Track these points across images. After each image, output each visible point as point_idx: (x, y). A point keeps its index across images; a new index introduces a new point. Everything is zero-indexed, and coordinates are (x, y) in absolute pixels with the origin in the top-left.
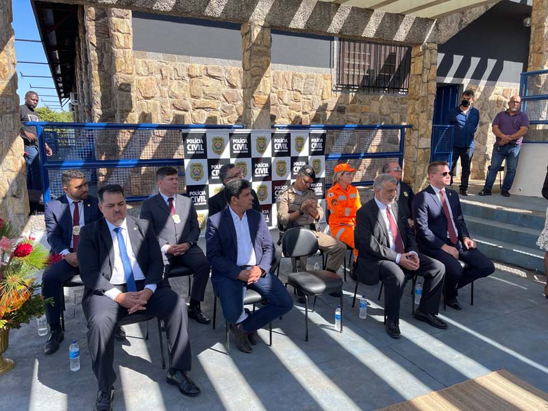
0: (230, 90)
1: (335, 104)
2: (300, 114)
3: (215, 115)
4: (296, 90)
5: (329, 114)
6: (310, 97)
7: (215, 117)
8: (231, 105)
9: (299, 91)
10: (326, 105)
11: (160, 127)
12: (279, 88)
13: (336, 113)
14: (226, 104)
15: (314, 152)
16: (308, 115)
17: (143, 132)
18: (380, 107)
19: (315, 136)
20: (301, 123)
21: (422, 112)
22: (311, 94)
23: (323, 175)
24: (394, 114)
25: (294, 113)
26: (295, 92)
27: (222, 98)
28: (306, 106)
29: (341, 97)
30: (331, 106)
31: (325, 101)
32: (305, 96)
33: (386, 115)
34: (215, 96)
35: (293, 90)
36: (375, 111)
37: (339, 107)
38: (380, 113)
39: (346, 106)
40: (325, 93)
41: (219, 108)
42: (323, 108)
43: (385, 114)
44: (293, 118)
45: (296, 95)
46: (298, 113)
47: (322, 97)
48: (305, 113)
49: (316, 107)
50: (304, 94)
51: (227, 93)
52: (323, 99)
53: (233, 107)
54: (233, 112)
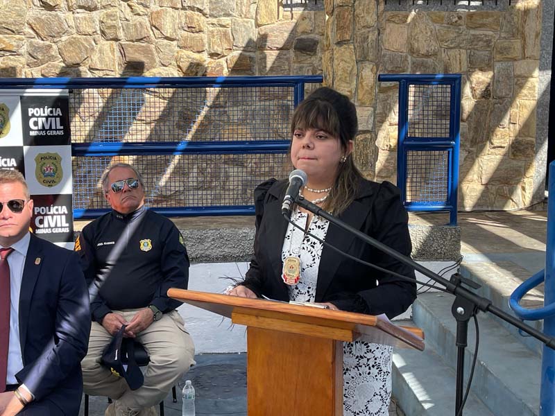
0: (45, 14)
1: (286, 35)
2: (204, 57)
3: (11, 64)
4: (192, 8)
5: (271, 56)
6: (226, 20)
7: (14, 69)
8: (48, 43)
9: (200, 10)
10: (264, 38)
12: (152, 6)
13: (292, 53)
14: (38, 41)
16: (222, 61)
19: (40, 102)
20: (204, 75)
22: (228, 15)
23: (67, 189)
25: (189, 56)
26: (189, 12)
27: (27, 30)
28: (216, 39)
29: (303, 18)
30: (278, 38)
31: (263, 30)
32: (214, 21)
34: (13, 28)
35: (184, 8)
37: (300, 40)
39: (317, 37)
40: (263, 11)
41: (23, 50)
42: (259, 45)
44: (185, 65)
45: (191, 18)
46: (197, 56)
47: (256, 20)
48: (213, 55)
49: (242, 43)
50: (212, 16)
51: (38, 19)
52: (258, 25)
53: (50, 47)
54: (52, 58)
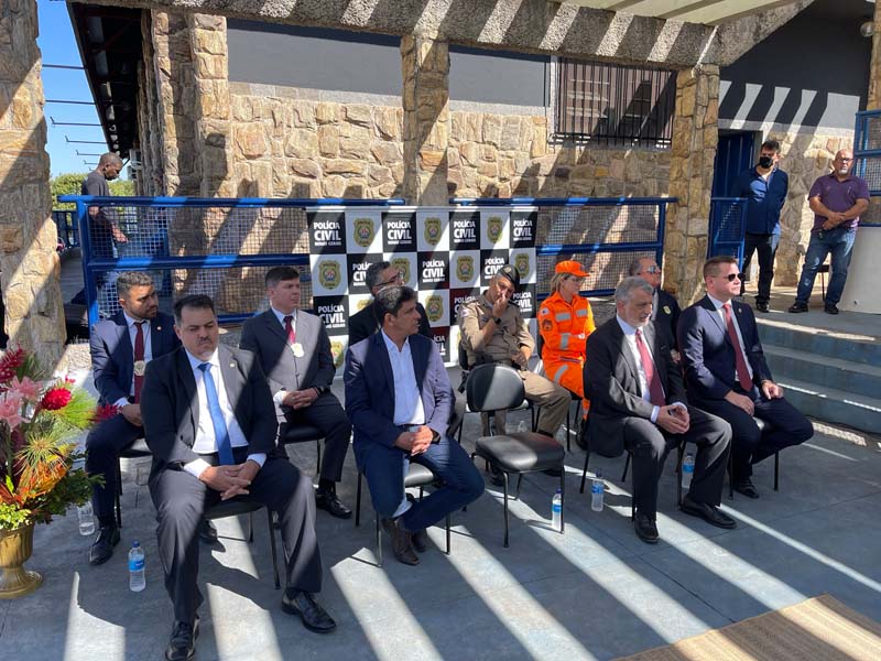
0: (384, 143)
1: (551, 165)
2: (496, 181)
3: (360, 184)
4: (489, 143)
5: (542, 180)
6: (512, 153)
7: (360, 187)
8: (384, 167)
9: (494, 145)
10: (537, 167)
11: (271, 204)
12: (462, 140)
13: (553, 179)
14: (377, 165)
15: (518, 242)
16: (508, 183)
17: (245, 212)
18: (626, 169)
19: (520, 216)
20: (496, 196)
21: (694, 177)
22: (513, 149)
23: (533, 280)
24: (649, 181)
25: (486, 180)
26: (487, 146)
27: (370, 156)
28: (505, 168)
29: (562, 153)
30: (546, 168)
31: (536, 161)
32: (503, 153)
33: (635, 183)
34: (359, 154)
35: (484, 143)
36: (617, 175)
37: (559, 170)
38: (626, 179)
39: (569, 167)
40: (536, 147)
41: (365, 173)
42: (533, 171)
43: (633, 179)
44: (484, 187)
45: (490, 151)
46: (491, 180)
47: (531, 153)
48: (503, 180)
49: (522, 170)
50: (503, 149)
51: (379, 148)
52: (532, 157)
53: (387, 170)
54: (387, 179)
